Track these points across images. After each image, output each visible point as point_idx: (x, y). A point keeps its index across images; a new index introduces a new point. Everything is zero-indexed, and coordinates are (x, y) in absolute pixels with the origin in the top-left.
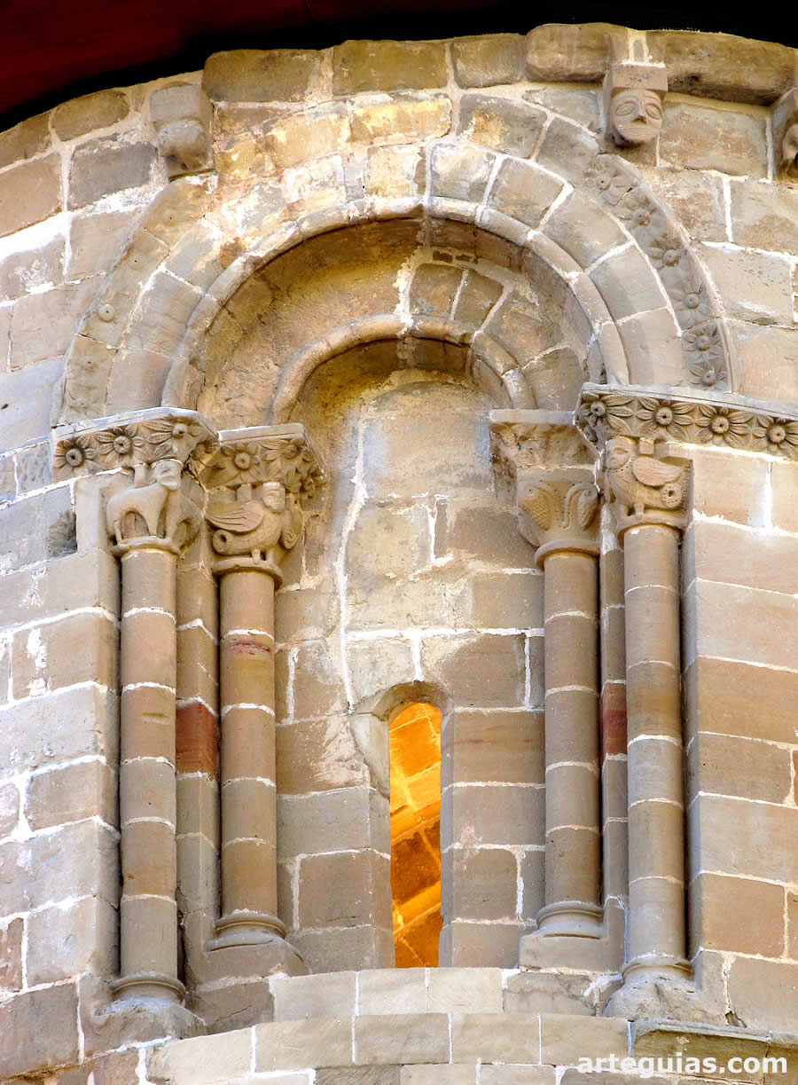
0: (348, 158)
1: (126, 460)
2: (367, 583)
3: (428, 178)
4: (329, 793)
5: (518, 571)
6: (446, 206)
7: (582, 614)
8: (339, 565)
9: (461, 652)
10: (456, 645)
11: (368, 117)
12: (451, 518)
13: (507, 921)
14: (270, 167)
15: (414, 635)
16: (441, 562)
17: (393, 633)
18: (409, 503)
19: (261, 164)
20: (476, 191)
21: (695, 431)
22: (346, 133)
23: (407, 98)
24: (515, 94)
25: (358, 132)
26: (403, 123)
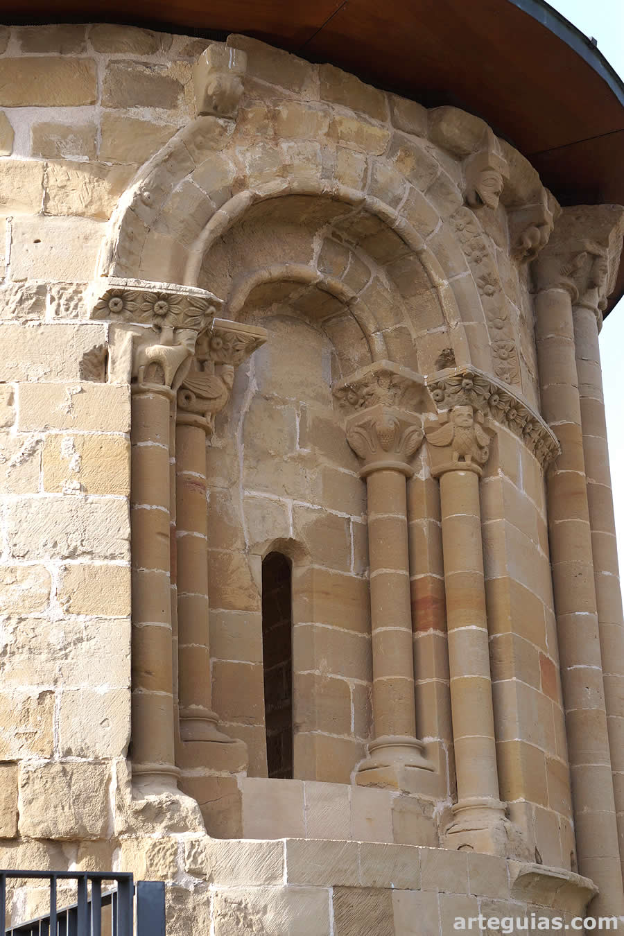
0: (324, 147)
1: (158, 321)
2: (259, 455)
3: (369, 181)
4: (233, 612)
5: (346, 471)
6: (381, 205)
7: (416, 521)
8: (238, 434)
9: (317, 522)
10: (314, 517)
11: (341, 123)
12: (309, 422)
13: (345, 737)
14: (271, 132)
15: (289, 502)
16: (306, 451)
17: (275, 497)
18: (284, 402)
19: (266, 127)
20: (395, 202)
21: (501, 414)
22: (325, 130)
23: (365, 120)
24: (421, 144)
25: (332, 132)
26: (359, 136)
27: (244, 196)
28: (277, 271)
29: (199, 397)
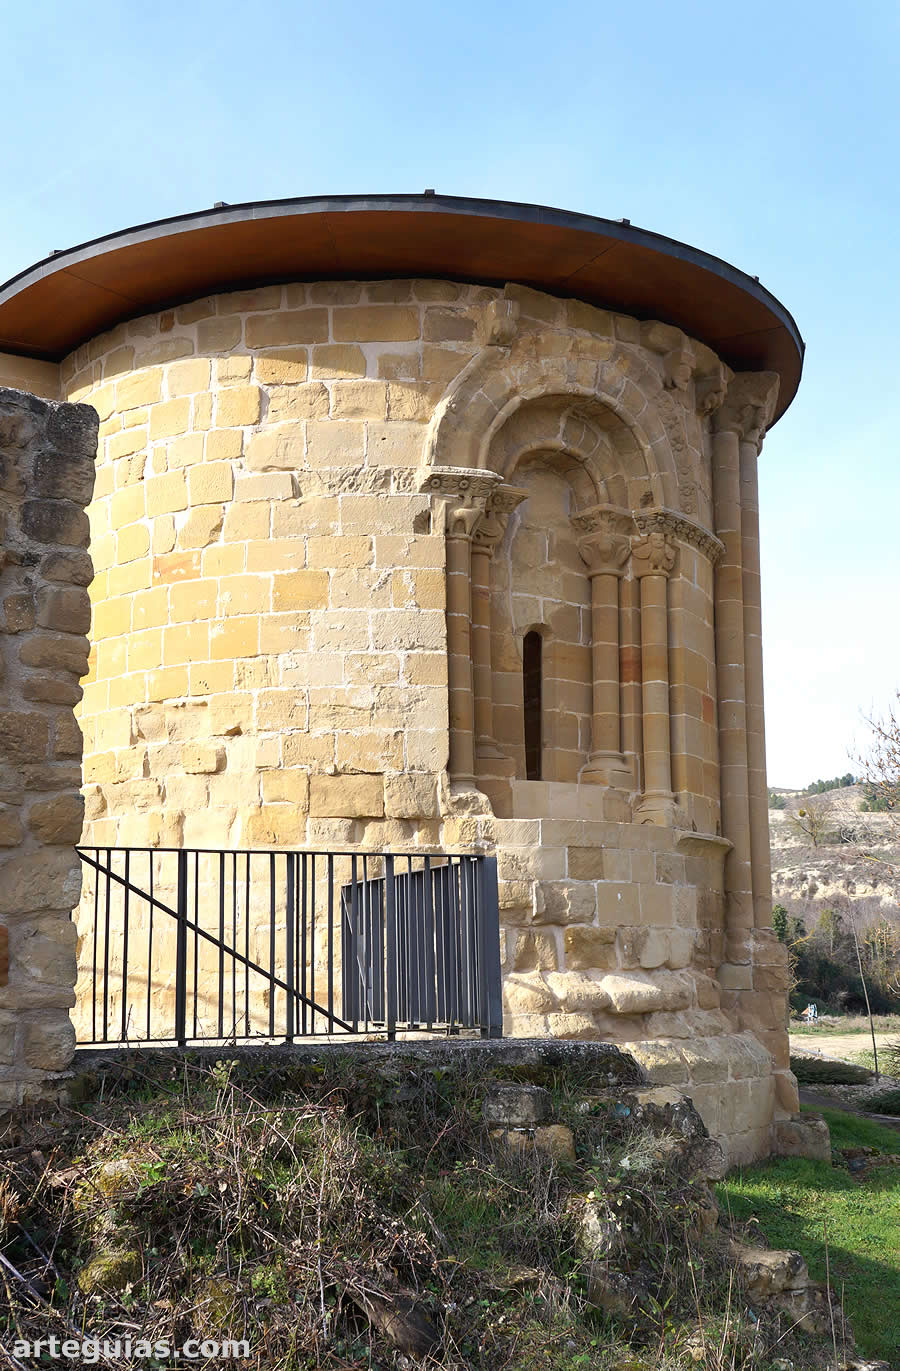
0: (569, 360)
1: (462, 493)
2: (522, 568)
3: (599, 381)
4: (505, 673)
5: (578, 575)
6: (607, 398)
7: (624, 609)
8: (508, 554)
9: (558, 612)
10: (557, 607)
11: (580, 342)
12: (555, 543)
13: (575, 751)
14: (534, 353)
15: (541, 599)
16: (553, 563)
17: (532, 596)
18: (539, 530)
19: (530, 350)
20: (615, 394)
21: (684, 536)
22: (570, 347)
23: (597, 338)
24: (634, 348)
25: (575, 349)
26: (593, 350)
27: (517, 400)
28: (535, 445)
29: (484, 535)
